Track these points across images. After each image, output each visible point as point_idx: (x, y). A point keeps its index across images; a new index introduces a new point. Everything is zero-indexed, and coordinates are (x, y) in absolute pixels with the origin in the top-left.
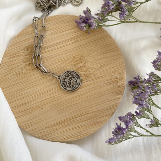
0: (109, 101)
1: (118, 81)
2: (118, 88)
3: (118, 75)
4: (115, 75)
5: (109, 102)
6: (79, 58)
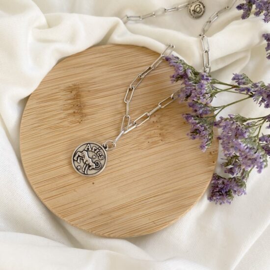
2: (210, 156)
5: (197, 176)
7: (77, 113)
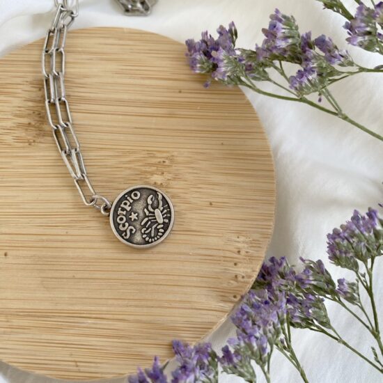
0: (192, 309)
1: (240, 262)
2: (232, 282)
3: (246, 246)
4: (238, 242)
5: (191, 311)
6: (162, 160)
7: (34, 126)
